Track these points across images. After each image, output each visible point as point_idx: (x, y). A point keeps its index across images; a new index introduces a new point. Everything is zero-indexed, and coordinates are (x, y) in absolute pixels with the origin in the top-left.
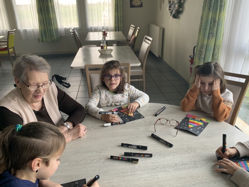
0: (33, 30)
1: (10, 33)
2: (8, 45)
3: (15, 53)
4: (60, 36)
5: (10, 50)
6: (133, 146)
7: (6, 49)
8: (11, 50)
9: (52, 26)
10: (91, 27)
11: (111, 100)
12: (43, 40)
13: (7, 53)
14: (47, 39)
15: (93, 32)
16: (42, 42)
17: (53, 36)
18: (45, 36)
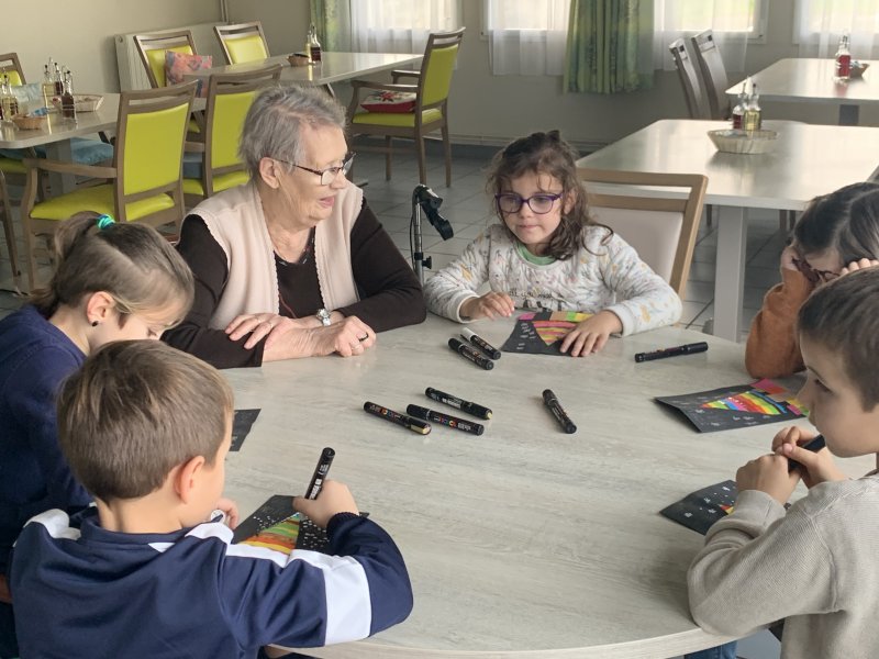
0: (544, 36)
1: (436, 41)
2: (418, 91)
3: (445, 130)
4: (656, 71)
5: (424, 112)
6: (451, 398)
7: (413, 108)
8: (429, 114)
9: (627, 21)
10: (817, 36)
11: (523, 283)
12: (576, 83)
13: (413, 125)
14: (594, 77)
15: (823, 61)
16: (570, 90)
17: (625, 66)
18: (591, 66)
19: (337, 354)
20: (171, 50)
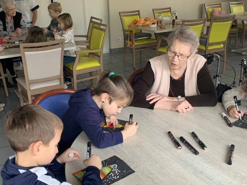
19: (177, 111)
20: (214, 8)
